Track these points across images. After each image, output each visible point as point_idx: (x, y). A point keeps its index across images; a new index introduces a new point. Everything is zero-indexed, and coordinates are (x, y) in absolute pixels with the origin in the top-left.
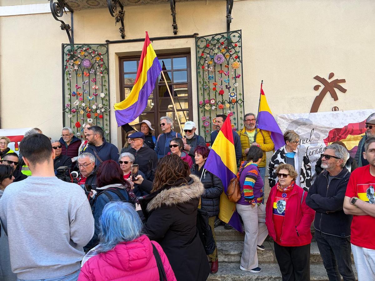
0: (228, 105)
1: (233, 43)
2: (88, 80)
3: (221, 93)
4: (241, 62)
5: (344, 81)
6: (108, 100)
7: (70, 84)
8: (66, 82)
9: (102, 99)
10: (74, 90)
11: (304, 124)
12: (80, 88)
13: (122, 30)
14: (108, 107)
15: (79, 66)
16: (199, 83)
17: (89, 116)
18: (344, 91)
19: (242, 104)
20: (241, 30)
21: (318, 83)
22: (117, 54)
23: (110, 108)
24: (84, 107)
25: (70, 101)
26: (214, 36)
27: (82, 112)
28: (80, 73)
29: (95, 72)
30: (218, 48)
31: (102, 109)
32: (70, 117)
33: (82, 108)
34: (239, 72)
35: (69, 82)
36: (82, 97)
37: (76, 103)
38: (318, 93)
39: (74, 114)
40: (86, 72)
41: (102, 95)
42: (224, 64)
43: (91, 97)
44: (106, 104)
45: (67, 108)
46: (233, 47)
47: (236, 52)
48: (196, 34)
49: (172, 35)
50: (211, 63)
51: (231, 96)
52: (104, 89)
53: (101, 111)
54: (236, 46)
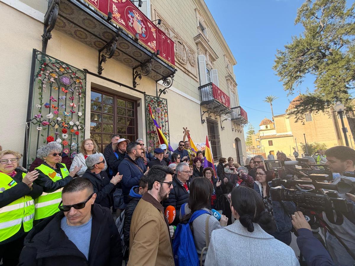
1: (164, 104)
2: (64, 97)
5: (189, 131)
6: (84, 118)
7: (41, 94)
8: (37, 91)
12: (55, 101)
15: (55, 79)
17: (64, 132)
21: (184, 130)
22: (92, 83)
25: (40, 111)
26: (154, 97)
27: (57, 126)
28: (55, 86)
29: (73, 91)
31: (79, 127)
32: (39, 129)
33: (56, 122)
34: (167, 119)
36: (56, 110)
37: (50, 115)
38: (184, 134)
39: (45, 127)
41: (80, 114)
42: (160, 114)
43: (67, 113)
44: (82, 123)
45: (35, 118)
46: (164, 106)
47: (165, 109)
48: (145, 92)
49: (132, 87)
50: (154, 111)
51: (165, 131)
52: (81, 109)
53: (77, 128)
54: (165, 106)
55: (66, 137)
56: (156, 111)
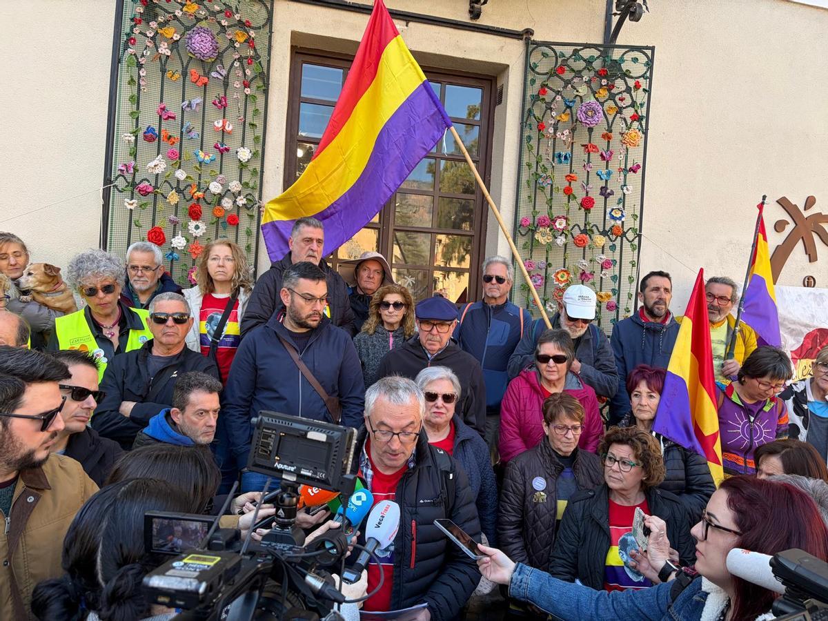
0: (598, 240)
1: (632, 78)
2: (199, 100)
3: (587, 204)
4: (645, 133)
6: (259, 170)
7: (136, 100)
8: (125, 92)
9: (242, 166)
10: (149, 119)
12: (174, 118)
14: (256, 195)
15: (174, 45)
16: (525, 167)
17: (195, 214)
19: (636, 242)
20: (653, 49)
21: (783, 215)
22: (295, 35)
23: (260, 198)
24: (178, 181)
25: (134, 155)
26: (579, 48)
27: (174, 198)
28: (175, 67)
29: (227, 77)
30: (588, 83)
31: (239, 198)
32: (129, 207)
33: (175, 185)
34: (636, 158)
35: (135, 93)
36: (176, 148)
37: (157, 165)
38: (780, 238)
39: (144, 200)
40: (196, 70)
41: (245, 154)
42: (600, 129)
43: (206, 154)
44: (251, 185)
45: (121, 175)
46: (628, 90)
47: (633, 104)
48: (529, 32)
49: (465, 18)
50: (565, 118)
51: (613, 218)
52: (250, 136)
53: (235, 202)
54: (637, 86)
55: (199, 233)
56: (575, 121)
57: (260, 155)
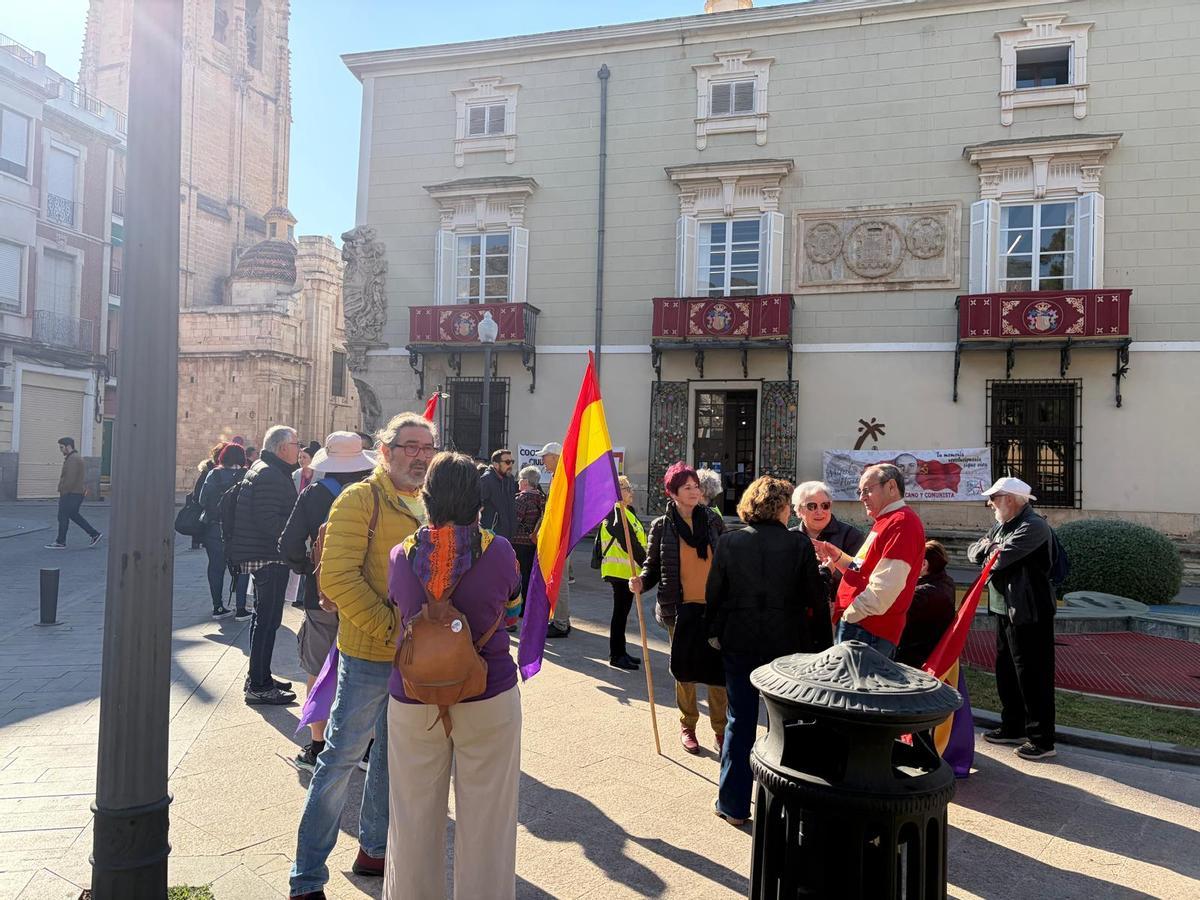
0: (784, 440)
3: (780, 430)
4: (797, 406)
5: (883, 425)
6: (686, 428)
7: (656, 414)
8: (654, 412)
9: (681, 427)
10: (659, 418)
11: (845, 459)
13: (702, 372)
14: (686, 434)
16: (763, 419)
18: (883, 434)
20: (798, 381)
21: (862, 426)
22: (695, 390)
24: (666, 433)
27: (665, 437)
28: (665, 405)
30: (780, 393)
31: (681, 435)
32: (655, 440)
34: (794, 414)
35: (656, 412)
38: (861, 434)
40: (670, 405)
41: (682, 424)
42: (784, 406)
43: (673, 426)
45: (654, 432)
46: (792, 394)
47: (793, 398)
48: (762, 379)
49: (742, 378)
51: (788, 433)
52: (684, 419)
56: (776, 404)
57: (686, 424)
